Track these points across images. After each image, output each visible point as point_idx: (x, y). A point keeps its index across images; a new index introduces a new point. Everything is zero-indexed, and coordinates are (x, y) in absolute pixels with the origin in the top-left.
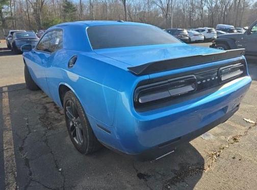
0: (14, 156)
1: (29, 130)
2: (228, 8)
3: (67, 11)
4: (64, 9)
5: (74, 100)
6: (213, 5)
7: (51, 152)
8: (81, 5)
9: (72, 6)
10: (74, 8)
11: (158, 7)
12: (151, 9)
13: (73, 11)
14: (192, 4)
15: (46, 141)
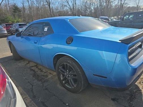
0: (33, 102)
1: (31, 84)
2: (103, 8)
3: (16, 12)
4: (13, 10)
5: (70, 62)
6: (96, 7)
7: (54, 95)
8: (24, 8)
9: (18, 8)
10: (20, 10)
11: (68, 8)
12: (64, 9)
13: (20, 12)
14: (85, 6)
15: (46, 89)
